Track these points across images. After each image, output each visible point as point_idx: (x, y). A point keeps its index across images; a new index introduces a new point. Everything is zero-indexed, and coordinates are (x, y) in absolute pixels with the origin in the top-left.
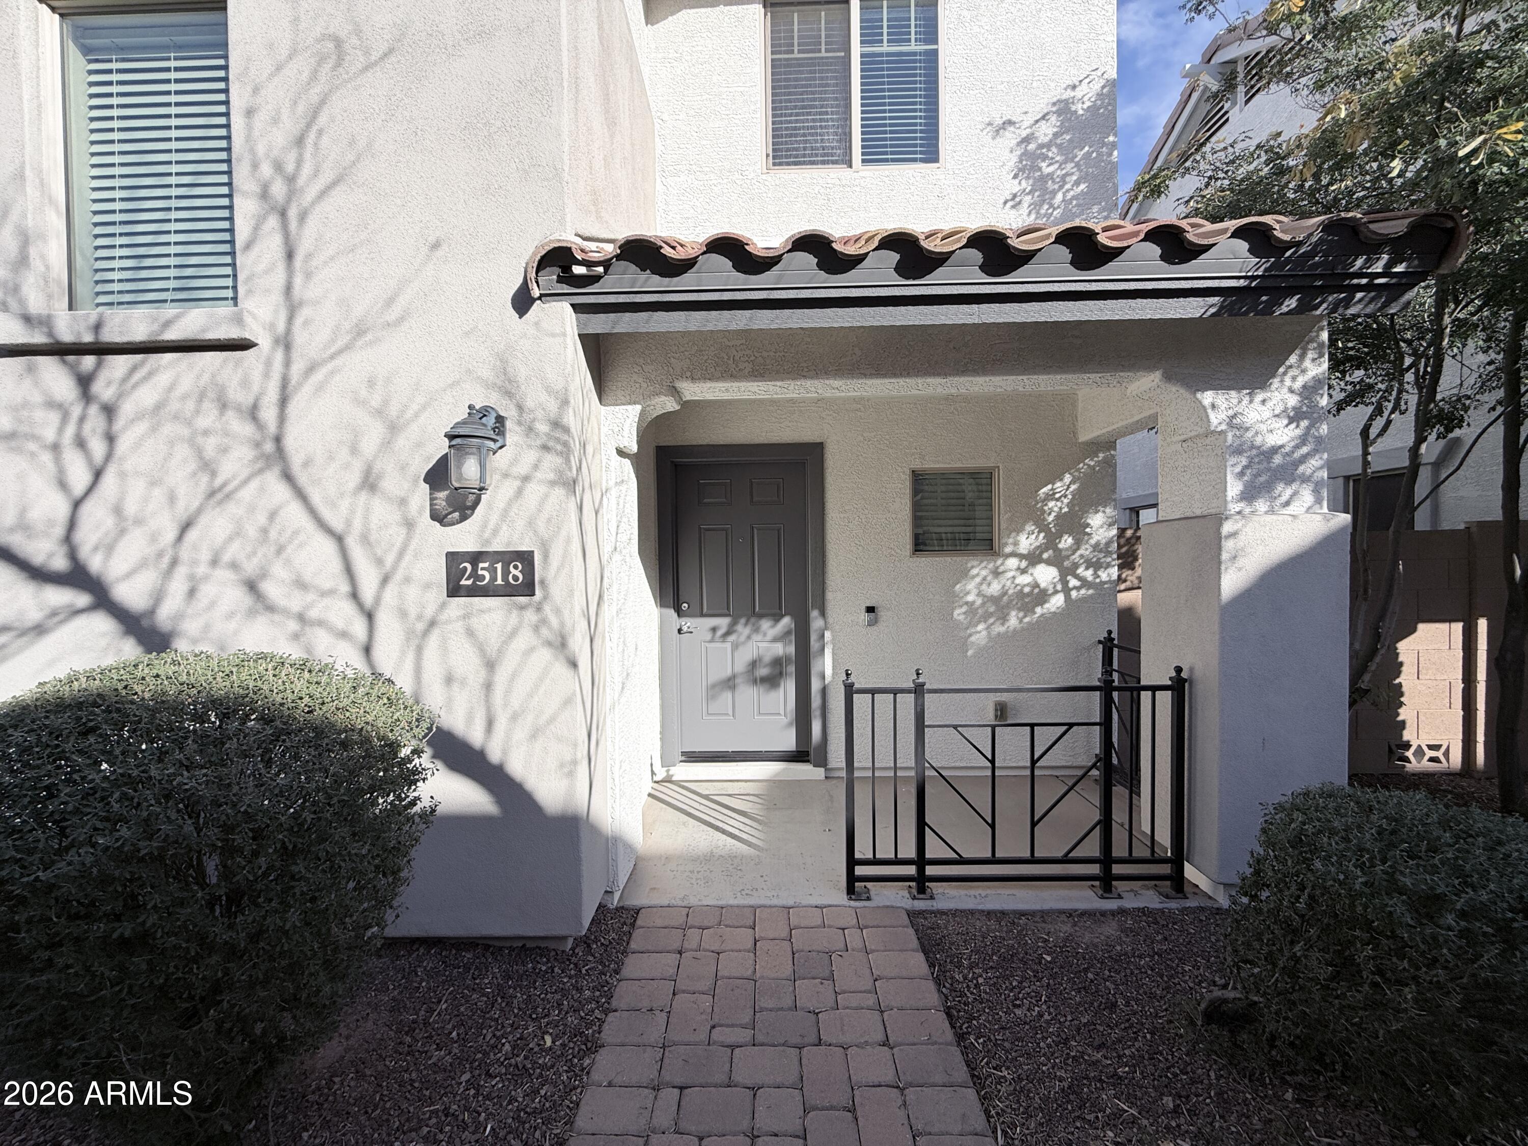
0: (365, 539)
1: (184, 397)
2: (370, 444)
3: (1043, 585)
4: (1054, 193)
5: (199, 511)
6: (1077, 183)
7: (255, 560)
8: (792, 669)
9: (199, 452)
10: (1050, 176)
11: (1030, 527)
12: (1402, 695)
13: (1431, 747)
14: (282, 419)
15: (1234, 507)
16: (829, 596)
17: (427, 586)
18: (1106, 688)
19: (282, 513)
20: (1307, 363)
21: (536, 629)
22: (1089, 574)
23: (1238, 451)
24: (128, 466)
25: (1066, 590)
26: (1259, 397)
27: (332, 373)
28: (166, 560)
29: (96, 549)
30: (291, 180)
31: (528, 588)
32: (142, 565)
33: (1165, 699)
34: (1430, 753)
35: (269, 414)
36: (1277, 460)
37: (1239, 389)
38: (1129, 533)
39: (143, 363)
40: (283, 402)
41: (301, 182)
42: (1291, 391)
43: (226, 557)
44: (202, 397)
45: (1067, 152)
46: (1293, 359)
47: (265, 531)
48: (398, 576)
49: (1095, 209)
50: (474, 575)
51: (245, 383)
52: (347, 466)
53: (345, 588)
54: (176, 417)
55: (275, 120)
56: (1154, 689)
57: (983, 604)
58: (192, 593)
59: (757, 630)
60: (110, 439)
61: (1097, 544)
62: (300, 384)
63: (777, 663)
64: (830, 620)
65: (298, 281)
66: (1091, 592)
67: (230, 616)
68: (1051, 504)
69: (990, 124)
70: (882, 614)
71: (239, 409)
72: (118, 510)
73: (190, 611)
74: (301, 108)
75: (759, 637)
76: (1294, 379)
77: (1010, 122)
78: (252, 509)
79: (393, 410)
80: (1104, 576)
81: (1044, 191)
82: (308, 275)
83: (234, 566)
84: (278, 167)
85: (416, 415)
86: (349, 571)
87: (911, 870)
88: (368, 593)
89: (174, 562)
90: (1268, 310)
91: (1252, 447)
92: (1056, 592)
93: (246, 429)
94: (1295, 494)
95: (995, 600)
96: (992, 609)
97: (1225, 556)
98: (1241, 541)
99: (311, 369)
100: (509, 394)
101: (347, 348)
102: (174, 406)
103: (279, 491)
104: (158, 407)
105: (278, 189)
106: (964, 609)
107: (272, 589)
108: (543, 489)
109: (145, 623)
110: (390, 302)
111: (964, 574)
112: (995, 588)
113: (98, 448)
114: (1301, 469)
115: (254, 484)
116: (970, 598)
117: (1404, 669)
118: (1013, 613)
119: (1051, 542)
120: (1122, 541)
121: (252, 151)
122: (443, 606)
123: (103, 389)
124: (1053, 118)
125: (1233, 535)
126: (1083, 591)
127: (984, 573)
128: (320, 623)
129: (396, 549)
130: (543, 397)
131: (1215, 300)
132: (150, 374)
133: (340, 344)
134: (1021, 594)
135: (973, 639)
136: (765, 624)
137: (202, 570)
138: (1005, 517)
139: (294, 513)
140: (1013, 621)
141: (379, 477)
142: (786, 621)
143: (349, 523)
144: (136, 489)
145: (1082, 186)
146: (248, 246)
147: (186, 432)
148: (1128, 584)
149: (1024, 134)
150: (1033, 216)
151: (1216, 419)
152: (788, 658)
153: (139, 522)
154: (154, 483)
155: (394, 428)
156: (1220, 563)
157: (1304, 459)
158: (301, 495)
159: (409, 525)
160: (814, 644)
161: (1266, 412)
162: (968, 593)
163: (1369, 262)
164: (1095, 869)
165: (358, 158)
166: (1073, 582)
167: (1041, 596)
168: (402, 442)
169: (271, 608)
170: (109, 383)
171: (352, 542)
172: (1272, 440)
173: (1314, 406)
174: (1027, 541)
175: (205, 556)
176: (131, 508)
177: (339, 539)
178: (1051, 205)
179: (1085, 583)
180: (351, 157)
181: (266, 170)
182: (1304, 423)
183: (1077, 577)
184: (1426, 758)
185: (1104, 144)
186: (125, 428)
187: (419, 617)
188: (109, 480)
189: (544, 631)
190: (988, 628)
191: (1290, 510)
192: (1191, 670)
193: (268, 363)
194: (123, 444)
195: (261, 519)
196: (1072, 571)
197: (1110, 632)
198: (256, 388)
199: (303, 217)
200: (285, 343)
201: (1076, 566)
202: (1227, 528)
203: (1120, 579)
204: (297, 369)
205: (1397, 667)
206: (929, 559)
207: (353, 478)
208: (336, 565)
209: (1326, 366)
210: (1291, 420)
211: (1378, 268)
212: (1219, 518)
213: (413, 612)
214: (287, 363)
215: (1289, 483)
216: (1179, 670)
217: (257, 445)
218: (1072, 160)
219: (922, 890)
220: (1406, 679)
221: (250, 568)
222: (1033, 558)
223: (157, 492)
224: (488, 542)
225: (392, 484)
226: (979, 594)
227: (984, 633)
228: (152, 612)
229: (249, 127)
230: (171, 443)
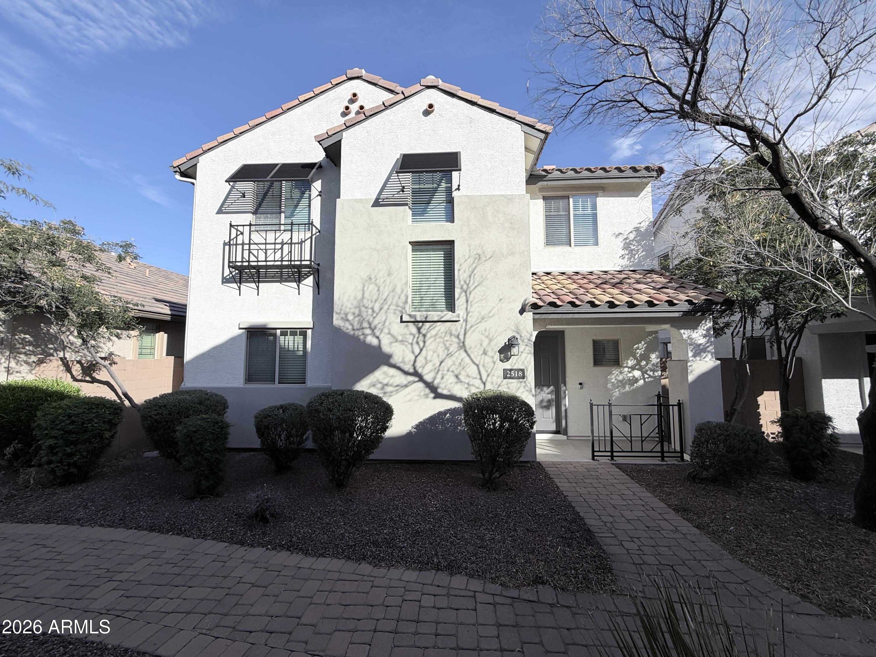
0: (484, 366)
1: (442, 333)
2: (485, 344)
3: (636, 377)
4: (635, 255)
5: (445, 359)
6: (642, 252)
7: (458, 370)
8: (554, 403)
9: (445, 345)
10: (634, 249)
11: (631, 358)
12: (760, 415)
13: (772, 434)
14: (464, 338)
15: (691, 359)
16: (567, 379)
17: (498, 377)
18: (659, 405)
19: (464, 360)
20: (707, 323)
21: (524, 387)
22: (651, 373)
23: (691, 345)
24: (428, 348)
25: (644, 379)
26: (696, 331)
27: (477, 327)
28: (437, 370)
29: (420, 367)
30: (468, 285)
31: (523, 377)
32: (431, 371)
33: (676, 408)
34: (772, 436)
35: (461, 337)
36: (701, 347)
37: (690, 329)
38: (664, 360)
39: (432, 325)
40: (465, 334)
41: (470, 285)
42: (704, 330)
43: (451, 370)
44: (446, 333)
45: (639, 242)
46: (703, 322)
47: (460, 364)
48: (491, 374)
49: (648, 260)
50: (510, 374)
51: (456, 330)
52: (479, 349)
53: (479, 377)
54: (440, 337)
55: (465, 272)
56: (673, 405)
57: (617, 383)
58: (442, 378)
59: (542, 390)
60: (424, 342)
61: (654, 364)
62: (469, 331)
63: (549, 401)
64: (567, 387)
65: (469, 307)
66: (652, 379)
67: (451, 383)
68: (638, 351)
69: (614, 234)
70: (584, 385)
71: (454, 335)
72: (426, 358)
73: (442, 382)
74: (471, 269)
75: (543, 393)
76: (704, 327)
77: (621, 234)
78: (457, 359)
79: (491, 336)
80: (656, 374)
81: (632, 254)
82: (471, 306)
83: (453, 372)
84: (465, 282)
85: (496, 337)
86: (480, 373)
87: (609, 454)
88: (484, 379)
89: (439, 371)
90: (694, 315)
91: (695, 343)
92: (641, 379)
93: (456, 340)
94: (706, 355)
95: (621, 381)
96: (620, 384)
97: (689, 371)
98: (693, 367)
99: (471, 327)
100: (518, 333)
101: (480, 322)
102: (440, 335)
103: (464, 355)
104: (436, 335)
105: (465, 287)
106: (611, 384)
107: (462, 377)
108: (526, 355)
109: (431, 385)
110: (490, 312)
111: (611, 373)
112: (621, 378)
113: (421, 344)
114: (708, 349)
115: (458, 352)
116: (613, 381)
117: (760, 406)
118: (627, 386)
119: (639, 363)
120: (662, 362)
121: (459, 278)
122: (502, 382)
123: (423, 331)
124: (634, 233)
125: (691, 366)
126: (650, 379)
127: (617, 373)
128: (473, 385)
129: (491, 368)
130: (526, 334)
131: (682, 313)
132: (435, 327)
133: (479, 321)
134: (629, 380)
135: (614, 394)
136: (545, 389)
137: (445, 372)
138: (623, 355)
139: (467, 360)
140: (627, 388)
141: (488, 351)
142: (552, 387)
143: (480, 362)
144: (430, 353)
145: (644, 253)
146: (458, 299)
147: (442, 340)
148: (664, 377)
149: (625, 237)
150: (629, 262)
151: (685, 336)
152: (552, 400)
153: (431, 361)
154: (434, 352)
155: (491, 340)
156: (687, 373)
157: (708, 347)
158: (469, 355)
159: (494, 362)
160: (563, 395)
161: (697, 335)
162: (612, 379)
163: (716, 306)
164: (659, 454)
165: (484, 279)
166: (646, 376)
167: (636, 380)
168: (493, 343)
169: (461, 382)
170: (424, 330)
171: (480, 366)
172: (700, 342)
173: (709, 334)
174: (631, 362)
175: (446, 369)
176: (429, 358)
177: (478, 366)
178: (634, 259)
179: (650, 376)
180: (482, 280)
181: (462, 283)
182: (708, 338)
183: (647, 374)
184: (771, 437)
185: (650, 240)
186: (428, 339)
187: (496, 384)
188: (424, 351)
189: (526, 388)
190: (619, 391)
191: (706, 359)
192: (683, 401)
193: (462, 325)
194: (427, 343)
195: (460, 361)
196: (646, 372)
197: (659, 392)
198: (459, 331)
199: (470, 293)
200: (466, 321)
201: (647, 371)
202: (689, 364)
203: (662, 375)
204: (468, 327)
205: (758, 406)
206: (600, 368)
207: (481, 352)
208: (477, 372)
209: (712, 324)
210: (704, 337)
211: (718, 307)
212: (686, 361)
213: (495, 383)
214: (466, 325)
215: (705, 352)
216: (679, 400)
217: (459, 344)
218: (640, 245)
219: (612, 459)
220: (761, 410)
221: (456, 372)
222: (633, 368)
223: (435, 354)
224: (513, 366)
225: (490, 353)
226: (616, 379)
227: (618, 392)
228: (433, 382)
229: (459, 273)
230: (439, 343)
